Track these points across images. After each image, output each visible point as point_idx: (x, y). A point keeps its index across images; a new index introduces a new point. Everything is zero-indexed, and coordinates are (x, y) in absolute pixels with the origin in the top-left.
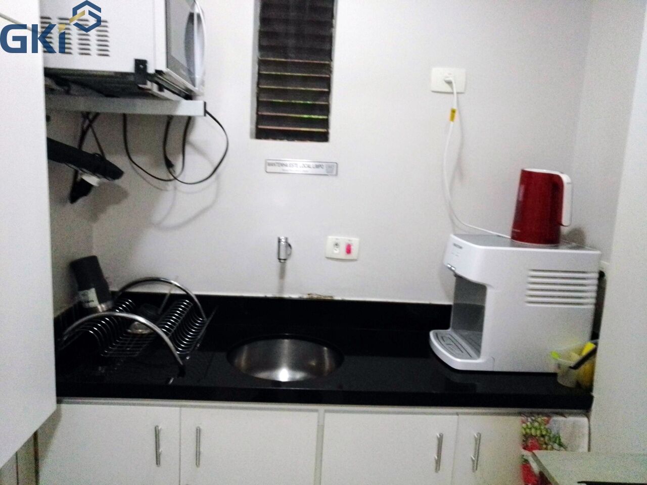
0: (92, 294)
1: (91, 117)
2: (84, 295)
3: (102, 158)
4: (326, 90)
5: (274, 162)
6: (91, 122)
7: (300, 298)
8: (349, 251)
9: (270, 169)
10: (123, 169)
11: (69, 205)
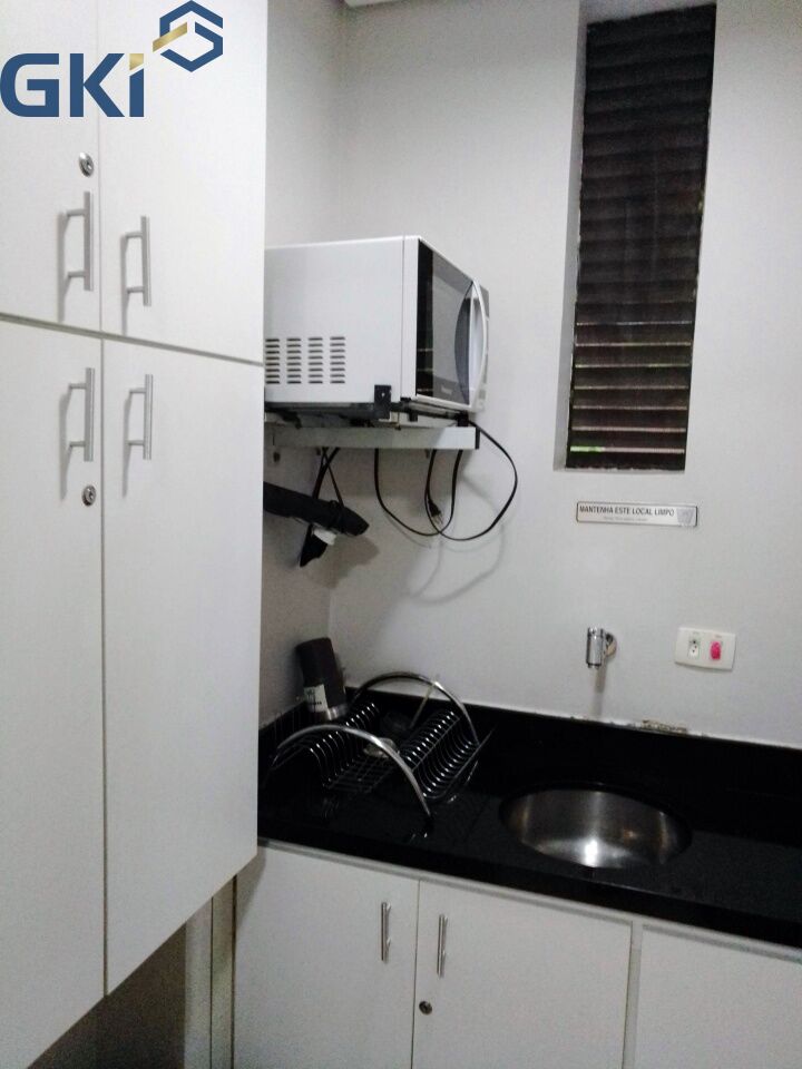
0: (320, 693)
1: (329, 454)
2: (310, 693)
3: (340, 505)
4: (683, 387)
5: (588, 505)
6: (329, 461)
7: (629, 726)
8: (716, 653)
9: (583, 516)
10: (367, 520)
11: (298, 567)
